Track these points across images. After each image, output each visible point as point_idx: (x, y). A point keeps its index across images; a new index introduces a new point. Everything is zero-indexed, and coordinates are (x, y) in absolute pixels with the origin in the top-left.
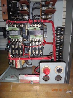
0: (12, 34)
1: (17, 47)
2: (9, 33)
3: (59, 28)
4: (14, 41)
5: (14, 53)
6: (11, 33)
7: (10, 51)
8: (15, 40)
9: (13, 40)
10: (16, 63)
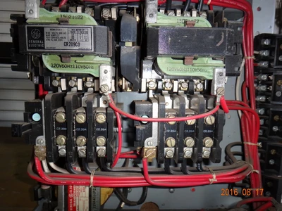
0: (59, 46)
1: (81, 119)
2: (42, 38)
3: (266, 42)
4: (69, 88)
5: (63, 152)
6: (55, 37)
7: (41, 140)
8: (72, 83)
9: (63, 82)
10: (70, 196)
